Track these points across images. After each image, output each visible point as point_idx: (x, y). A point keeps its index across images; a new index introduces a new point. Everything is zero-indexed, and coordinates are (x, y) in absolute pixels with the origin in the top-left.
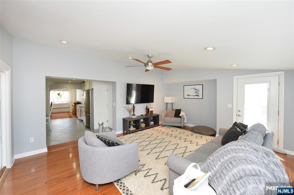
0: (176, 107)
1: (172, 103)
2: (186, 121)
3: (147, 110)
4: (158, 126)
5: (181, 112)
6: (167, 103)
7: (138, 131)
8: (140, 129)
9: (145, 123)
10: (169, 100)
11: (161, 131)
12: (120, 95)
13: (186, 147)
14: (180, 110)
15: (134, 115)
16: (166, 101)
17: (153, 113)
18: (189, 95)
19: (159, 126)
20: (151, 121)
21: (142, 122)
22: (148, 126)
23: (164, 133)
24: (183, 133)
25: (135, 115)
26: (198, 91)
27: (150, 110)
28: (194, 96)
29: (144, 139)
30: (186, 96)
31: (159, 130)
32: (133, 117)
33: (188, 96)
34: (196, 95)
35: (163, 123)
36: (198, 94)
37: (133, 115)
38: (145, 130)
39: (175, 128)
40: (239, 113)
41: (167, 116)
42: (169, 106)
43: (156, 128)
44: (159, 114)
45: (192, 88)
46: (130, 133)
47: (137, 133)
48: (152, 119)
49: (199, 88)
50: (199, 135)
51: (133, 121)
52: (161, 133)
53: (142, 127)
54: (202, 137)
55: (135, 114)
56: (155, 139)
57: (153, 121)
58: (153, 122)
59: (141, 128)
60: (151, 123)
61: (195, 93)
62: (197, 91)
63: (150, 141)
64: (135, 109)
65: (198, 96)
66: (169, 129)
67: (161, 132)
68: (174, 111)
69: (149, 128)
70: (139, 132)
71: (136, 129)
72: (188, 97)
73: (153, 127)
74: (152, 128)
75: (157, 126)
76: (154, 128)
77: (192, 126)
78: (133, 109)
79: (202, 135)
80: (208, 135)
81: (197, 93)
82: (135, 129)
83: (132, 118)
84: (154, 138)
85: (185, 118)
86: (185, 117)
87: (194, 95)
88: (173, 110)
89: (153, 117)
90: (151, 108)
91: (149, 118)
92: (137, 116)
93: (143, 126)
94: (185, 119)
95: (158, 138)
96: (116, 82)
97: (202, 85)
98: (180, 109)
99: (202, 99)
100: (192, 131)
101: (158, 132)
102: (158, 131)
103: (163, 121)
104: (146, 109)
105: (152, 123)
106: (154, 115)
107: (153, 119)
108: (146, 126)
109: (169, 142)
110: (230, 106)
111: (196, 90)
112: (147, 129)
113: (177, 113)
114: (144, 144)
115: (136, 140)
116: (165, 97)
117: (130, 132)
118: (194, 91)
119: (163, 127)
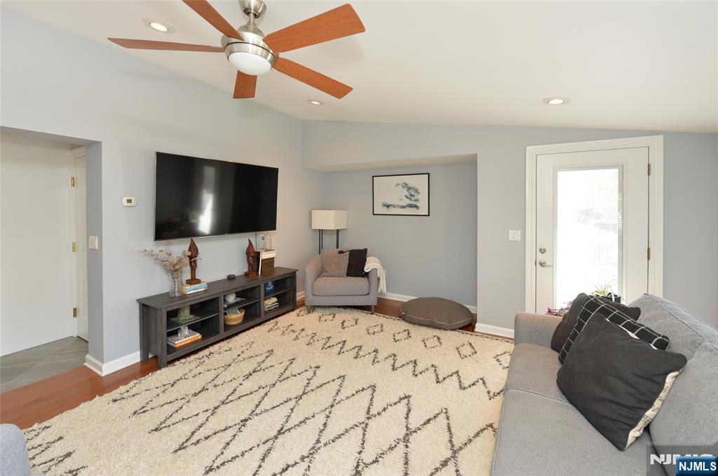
0: (350, 244)
1: (338, 231)
2: (383, 286)
3: (253, 256)
4: (293, 310)
5: (368, 259)
6: (321, 232)
7: (212, 345)
8: (223, 334)
9: (243, 308)
10: (327, 220)
11: (303, 330)
12: (125, 200)
13: (406, 397)
14: (365, 250)
15: (193, 281)
16: (317, 225)
17: (275, 266)
18: (388, 206)
19: (297, 311)
20: (268, 295)
21: (231, 306)
22: (254, 317)
23: (315, 338)
24: (378, 329)
25: (199, 282)
26: (417, 191)
27: (264, 256)
28: (403, 207)
29: (234, 384)
30: (379, 209)
31: (297, 327)
32: (190, 290)
33: (385, 208)
34: (411, 206)
35: (311, 297)
36: (417, 200)
37: (190, 282)
38: (243, 334)
39: (349, 311)
40: (541, 257)
41: (321, 272)
42: (329, 241)
43: (284, 320)
44: (296, 268)
45: (398, 185)
46: (171, 362)
47: (206, 352)
48: (271, 287)
49: (420, 182)
50: (430, 332)
51: (192, 306)
52: (303, 340)
53: (229, 323)
54: (439, 338)
55: (197, 277)
56: (282, 378)
57: (274, 297)
58: (275, 299)
59: (227, 327)
60: (266, 302)
61: (407, 197)
62: (412, 193)
63: (262, 392)
64: (200, 256)
65: (416, 207)
66: (331, 317)
67: (303, 334)
68: (347, 255)
69: (259, 324)
70: (216, 347)
71: (204, 337)
72: (385, 211)
73: (273, 318)
74: (269, 320)
75: (288, 312)
76: (279, 318)
77: (405, 298)
78: (191, 257)
79: (437, 332)
80: (454, 330)
81: (413, 199)
82: (198, 336)
83: (184, 296)
84: (279, 369)
85: (381, 278)
86: (382, 273)
87: (404, 205)
88: (341, 252)
89: (276, 283)
90: (267, 250)
91: (259, 286)
92: (209, 284)
93: (235, 320)
94: (381, 281)
95: (295, 368)
96: (101, 142)
97: (429, 174)
98: (362, 248)
99: (429, 215)
100: (403, 318)
101: (294, 335)
102: (293, 331)
103: (309, 292)
104: (248, 253)
105: (271, 302)
106: (277, 274)
107: (275, 290)
108: (246, 319)
109: (340, 381)
110: (514, 235)
111: (409, 189)
112: (253, 327)
113: (356, 263)
114: (231, 414)
115: (195, 395)
116: (313, 211)
117: (171, 357)
118: (405, 192)
119: (309, 312)
